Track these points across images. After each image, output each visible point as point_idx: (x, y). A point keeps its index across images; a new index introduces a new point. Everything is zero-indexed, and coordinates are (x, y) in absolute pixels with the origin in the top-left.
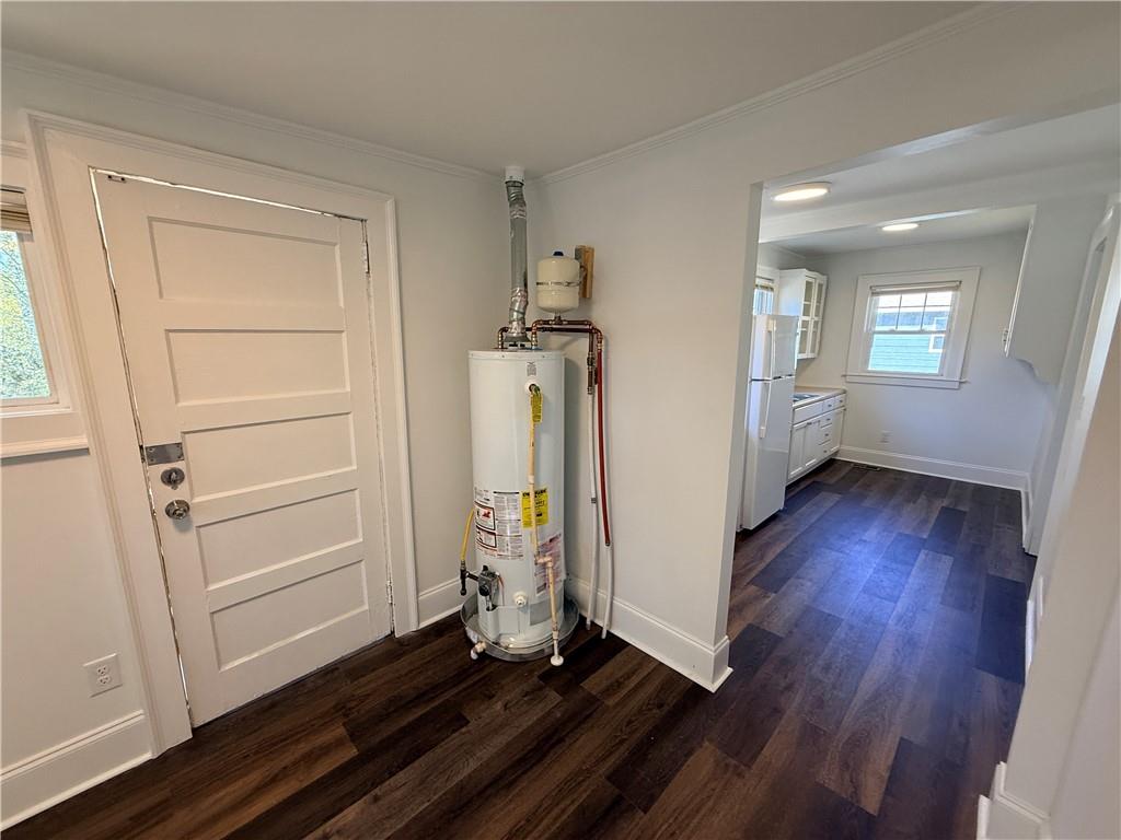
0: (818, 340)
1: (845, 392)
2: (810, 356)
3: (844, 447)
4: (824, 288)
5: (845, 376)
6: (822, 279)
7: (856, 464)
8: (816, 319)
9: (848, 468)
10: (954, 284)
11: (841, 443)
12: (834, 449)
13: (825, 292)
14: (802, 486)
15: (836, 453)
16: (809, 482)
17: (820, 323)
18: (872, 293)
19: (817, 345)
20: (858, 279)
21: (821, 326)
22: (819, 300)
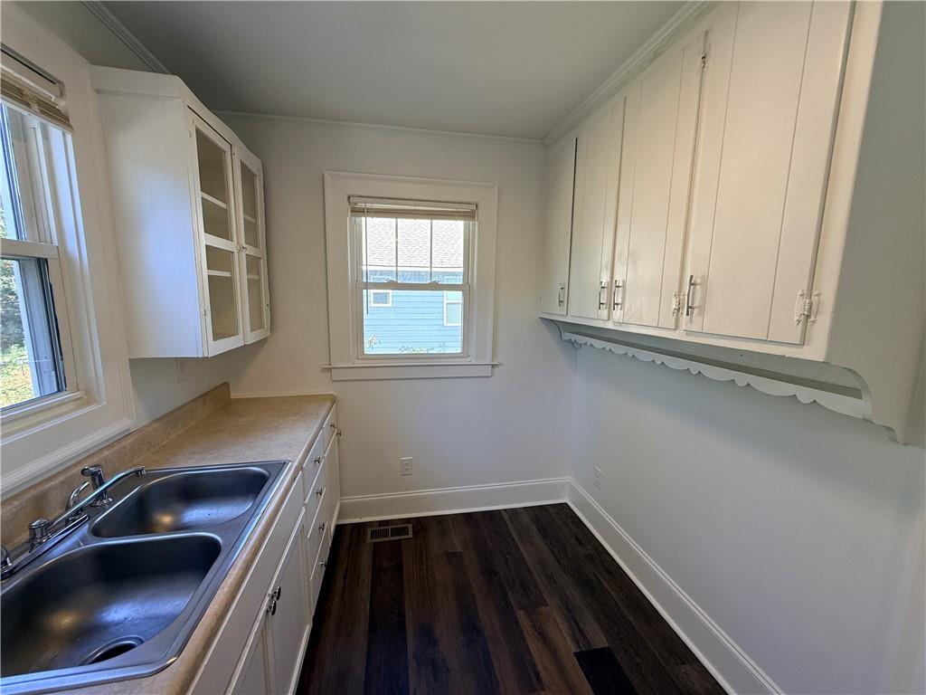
1: (333, 400)
3: (348, 499)
4: (258, 184)
5: (328, 370)
10: (465, 208)
13: (262, 196)
17: (263, 263)
18: (352, 211)
19: (265, 309)
20: (323, 177)
21: (265, 265)
22: (250, 208)
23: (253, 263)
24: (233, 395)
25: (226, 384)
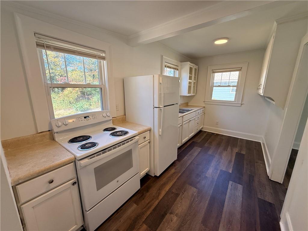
0: (195, 89)
1: (204, 107)
2: (193, 95)
3: (204, 126)
4: (197, 70)
5: (204, 102)
6: (196, 67)
7: (208, 132)
8: (194, 81)
9: (205, 134)
10: (239, 69)
11: (203, 125)
12: (201, 128)
13: (197, 72)
14: (188, 144)
15: (202, 128)
16: (190, 142)
17: (196, 83)
18: (213, 72)
19: (195, 91)
20: (208, 67)
21: (196, 84)
22: (195, 75)
23: (194, 83)
24: (189, 104)
25: (188, 103)
